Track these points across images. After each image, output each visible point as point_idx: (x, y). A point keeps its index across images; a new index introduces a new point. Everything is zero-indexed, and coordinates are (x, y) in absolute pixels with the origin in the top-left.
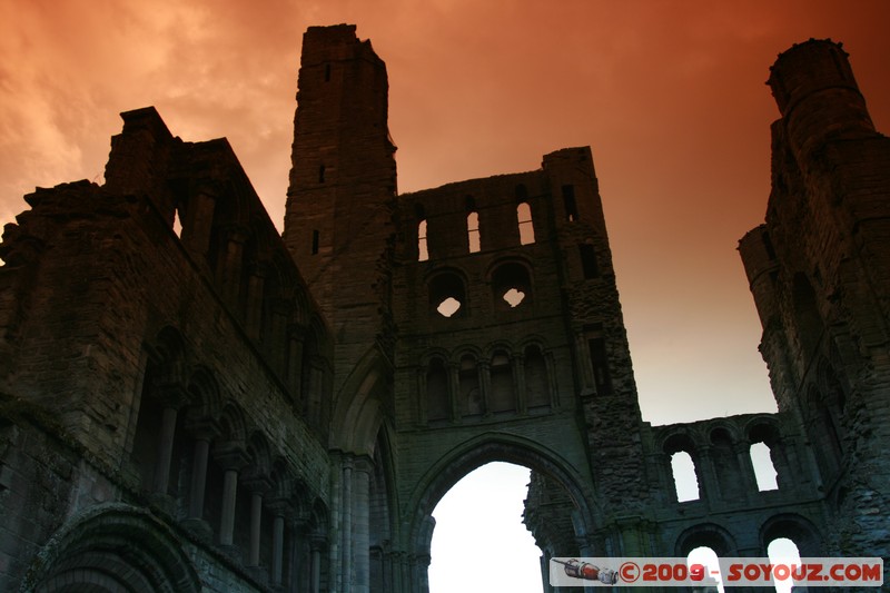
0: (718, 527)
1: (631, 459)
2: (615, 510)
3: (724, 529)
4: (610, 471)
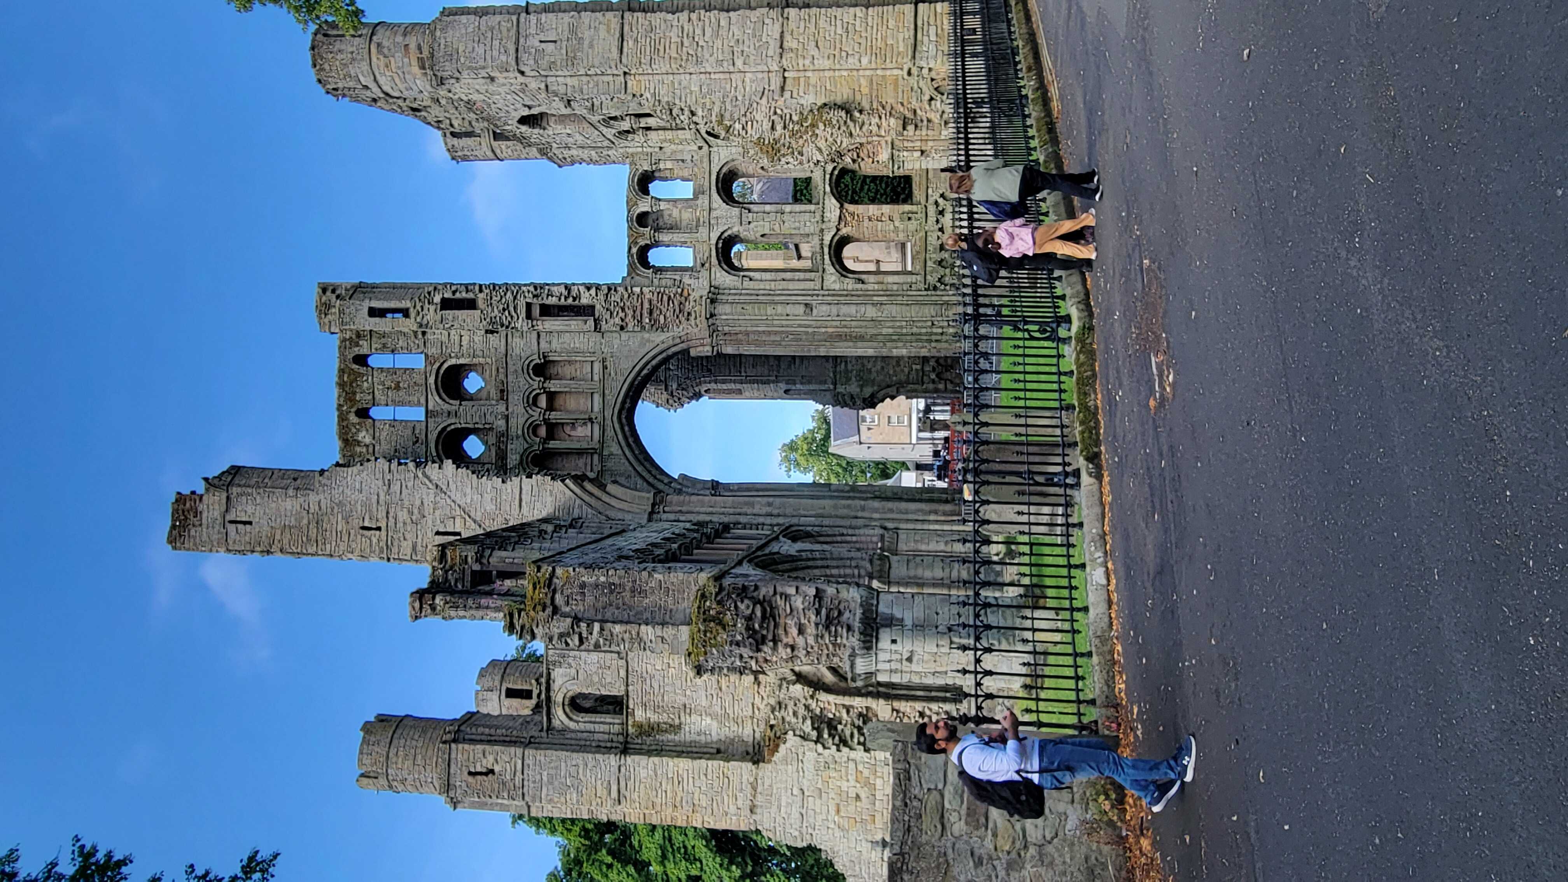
0: (719, 238)
1: (655, 298)
2: (696, 318)
3: (722, 233)
4: (662, 317)
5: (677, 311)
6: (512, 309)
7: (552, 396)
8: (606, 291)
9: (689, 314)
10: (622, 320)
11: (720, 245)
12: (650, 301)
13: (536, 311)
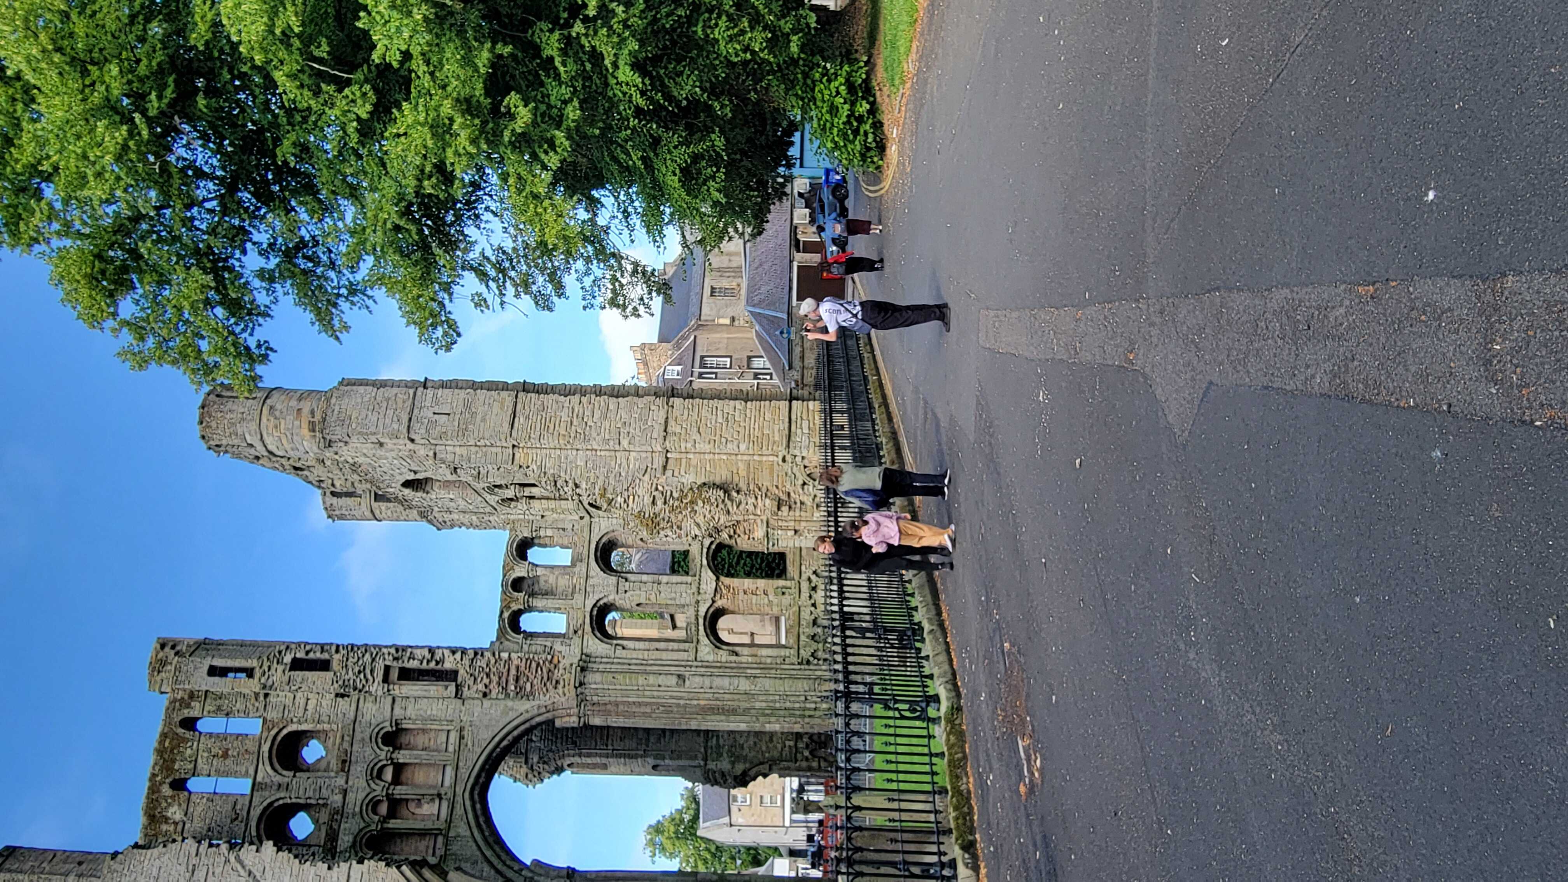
0: (595, 605)
1: (523, 664)
2: (564, 687)
3: (598, 601)
4: (528, 685)
5: (545, 678)
6: (368, 671)
7: (399, 769)
8: (472, 656)
9: (557, 682)
10: (486, 686)
11: (595, 613)
12: (518, 668)
13: (394, 674)
